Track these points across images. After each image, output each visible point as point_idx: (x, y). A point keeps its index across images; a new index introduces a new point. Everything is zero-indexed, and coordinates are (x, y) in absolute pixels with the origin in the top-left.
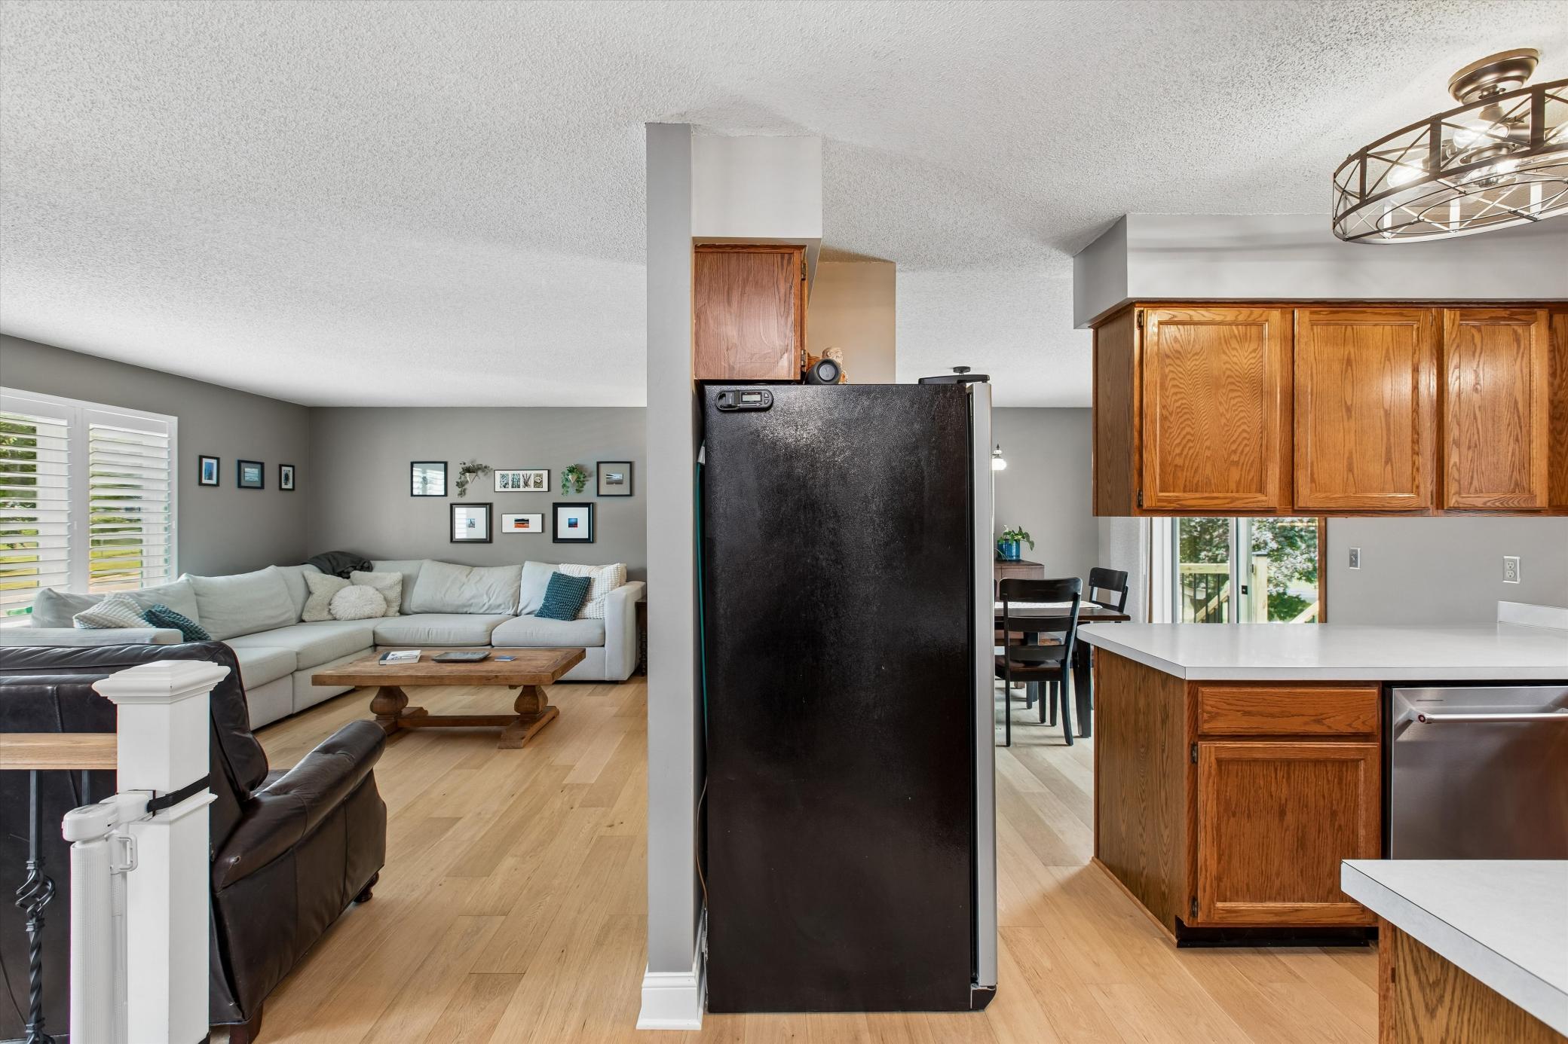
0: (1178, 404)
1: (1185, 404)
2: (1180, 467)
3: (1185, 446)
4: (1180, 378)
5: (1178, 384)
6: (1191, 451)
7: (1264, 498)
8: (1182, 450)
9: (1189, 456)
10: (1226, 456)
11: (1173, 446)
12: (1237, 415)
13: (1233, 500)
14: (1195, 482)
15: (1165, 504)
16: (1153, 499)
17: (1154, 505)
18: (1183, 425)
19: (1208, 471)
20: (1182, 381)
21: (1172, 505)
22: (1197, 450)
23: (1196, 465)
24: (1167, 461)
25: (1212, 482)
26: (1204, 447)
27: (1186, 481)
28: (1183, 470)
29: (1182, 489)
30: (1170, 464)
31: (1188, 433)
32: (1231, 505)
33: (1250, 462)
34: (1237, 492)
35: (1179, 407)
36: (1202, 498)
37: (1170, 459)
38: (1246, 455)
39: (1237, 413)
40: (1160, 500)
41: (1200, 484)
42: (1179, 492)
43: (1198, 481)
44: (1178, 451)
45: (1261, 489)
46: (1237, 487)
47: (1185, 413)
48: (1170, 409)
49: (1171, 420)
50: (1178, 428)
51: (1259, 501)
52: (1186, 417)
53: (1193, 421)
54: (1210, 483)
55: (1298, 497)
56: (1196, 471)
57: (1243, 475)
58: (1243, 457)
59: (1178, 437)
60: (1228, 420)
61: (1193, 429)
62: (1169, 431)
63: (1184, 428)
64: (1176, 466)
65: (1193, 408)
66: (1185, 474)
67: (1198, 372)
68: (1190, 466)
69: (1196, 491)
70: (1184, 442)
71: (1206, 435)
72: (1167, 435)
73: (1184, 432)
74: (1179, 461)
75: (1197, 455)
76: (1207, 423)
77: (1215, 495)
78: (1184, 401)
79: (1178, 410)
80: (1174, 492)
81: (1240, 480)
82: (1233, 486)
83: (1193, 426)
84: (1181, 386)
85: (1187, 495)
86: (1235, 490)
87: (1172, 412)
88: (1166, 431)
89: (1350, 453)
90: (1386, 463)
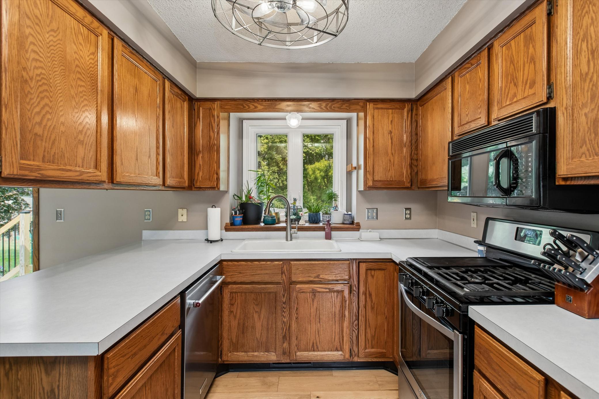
0: (38, 72)
1: (44, 74)
2: (39, 136)
3: (44, 115)
4: (40, 46)
5: (38, 51)
6: (49, 123)
7: (99, 174)
8: (42, 120)
9: (48, 127)
10: (75, 135)
11: (33, 115)
12: (82, 101)
13: (82, 173)
14: (52, 153)
15: (27, 173)
16: (15, 165)
17: (15, 173)
18: (42, 95)
19: (62, 145)
20: (42, 50)
21: (34, 174)
22: (54, 123)
23: (53, 137)
24: (28, 127)
25: (66, 155)
26: (60, 123)
27: (44, 152)
28: (42, 140)
29: (41, 160)
30: (30, 131)
31: (46, 105)
32: (80, 178)
33: (90, 143)
34: (83, 167)
35: (39, 75)
36: (60, 170)
37: (30, 126)
38: (88, 137)
39: (82, 99)
40: (21, 168)
41: (56, 156)
42: (39, 161)
43: (55, 153)
44: (37, 119)
45: (97, 166)
46: (83, 162)
47: (44, 84)
48: (31, 74)
49: (32, 86)
50: (38, 97)
51: (97, 176)
52: (45, 87)
53: (51, 94)
54: (64, 156)
55: (116, 175)
56: (53, 143)
57: (86, 154)
58: (86, 138)
59: (37, 105)
60: (77, 104)
61: (51, 102)
62: (29, 96)
63: (42, 98)
64: (36, 134)
65: (51, 81)
66: (44, 144)
67: (55, 48)
68: (48, 137)
69: (53, 162)
70: (44, 112)
71: (61, 111)
72: (28, 100)
73: (42, 103)
74: (38, 130)
75: (54, 128)
76: (62, 101)
77: (69, 168)
78: (43, 72)
79: (38, 78)
80: (34, 160)
81: (84, 157)
82: (80, 161)
83: (51, 99)
84: (41, 54)
85: (47, 166)
86: (81, 166)
87: (32, 78)
88: (27, 96)
89: (137, 148)
90: (149, 157)
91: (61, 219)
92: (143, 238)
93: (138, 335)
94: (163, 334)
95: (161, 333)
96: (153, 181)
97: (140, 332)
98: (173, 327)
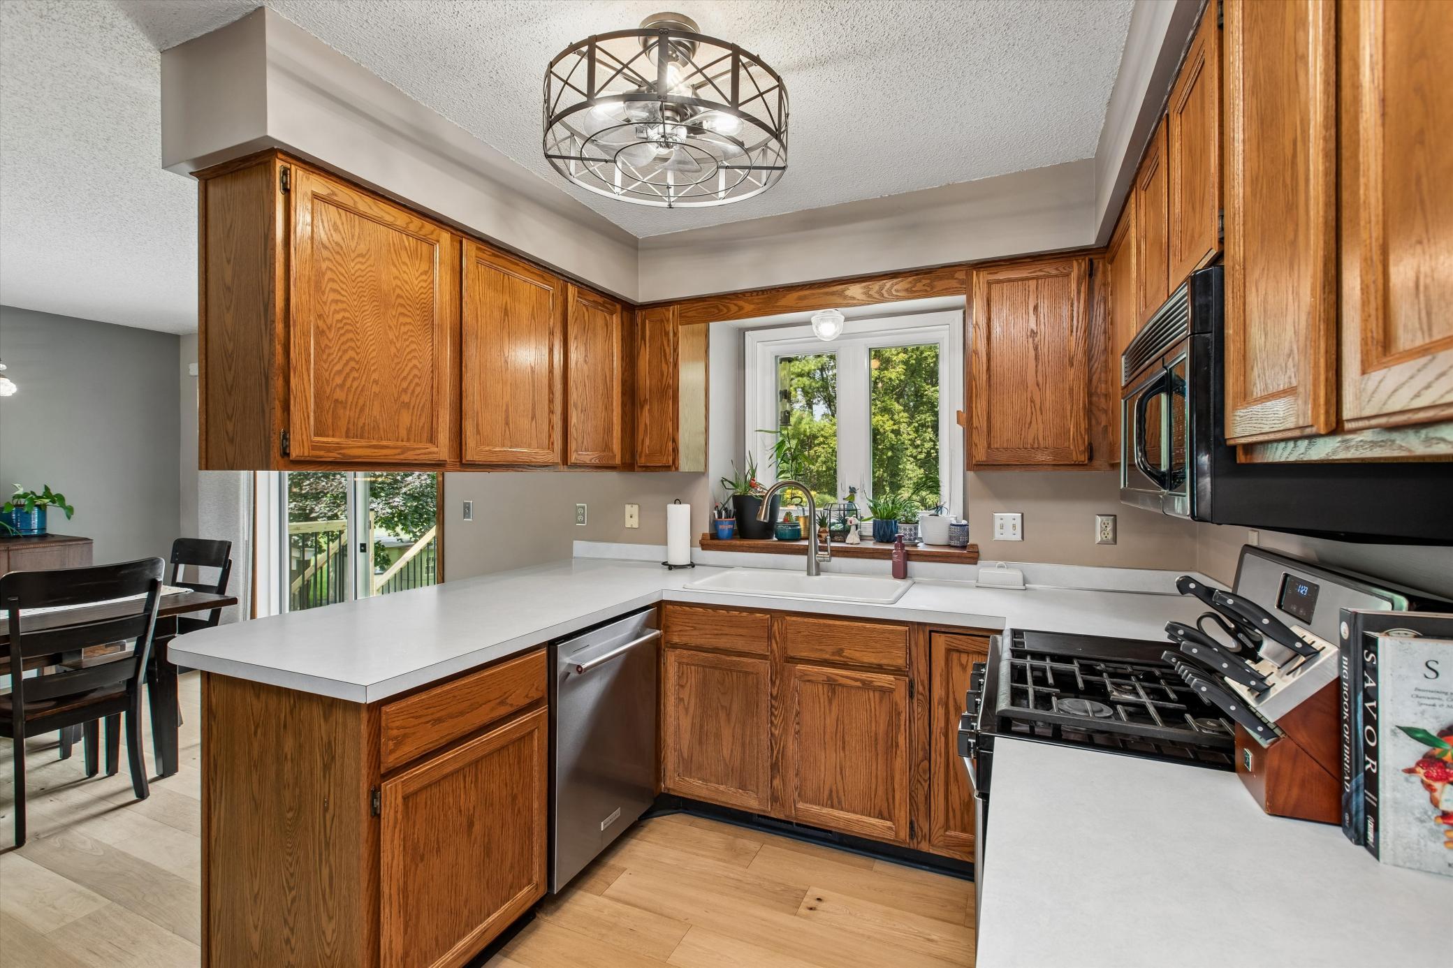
0: (340, 316)
1: (348, 318)
2: (342, 402)
3: (348, 374)
4: (342, 282)
5: (339, 289)
6: (355, 384)
7: (435, 449)
8: (345, 380)
9: (353, 390)
10: (396, 396)
11: (332, 375)
12: (408, 346)
13: (405, 450)
14: (360, 424)
15: (322, 453)
16: (306, 444)
17: (306, 454)
18: (345, 347)
19: (376, 412)
20: (344, 286)
21: (331, 454)
22: (363, 383)
23: (361, 402)
24: (325, 392)
25: (381, 426)
26: (372, 380)
27: (348, 423)
28: (345, 408)
29: (344, 434)
30: (328, 398)
31: (351, 359)
32: (402, 457)
33: (421, 405)
34: (408, 440)
35: (341, 321)
36: (370, 447)
37: (328, 391)
38: (417, 396)
39: (407, 343)
40: (314, 448)
41: (366, 428)
42: (341, 437)
43: (364, 424)
44: (339, 380)
45: (432, 439)
46: (408, 434)
47: (347, 331)
48: (330, 321)
49: (330, 337)
50: (339, 350)
51: (430, 453)
52: (349, 336)
53: (358, 343)
54: (378, 427)
55: (466, 450)
56: (362, 410)
57: (414, 421)
58: (414, 399)
59: (338, 362)
60: (398, 351)
61: (358, 354)
62: (327, 351)
63: (345, 351)
64: (336, 401)
65: (358, 325)
66: (348, 413)
67: (364, 279)
68: (354, 403)
69: (362, 437)
70: (347, 369)
71: (373, 364)
72: (325, 357)
73: (346, 357)
74: (340, 395)
75: (362, 390)
76: (374, 350)
77: (384, 443)
78: (347, 314)
79: (339, 325)
80: (333, 436)
81: (411, 427)
82: (403, 433)
83: (358, 351)
84: (343, 292)
85: (350, 442)
86: (405, 439)
87: (331, 325)
88: (323, 351)
89: (507, 406)
90: (532, 419)
91: (469, 517)
92: (574, 555)
93: (448, 692)
94: (502, 703)
95: (498, 701)
96: (538, 457)
97: (452, 689)
98: (527, 696)
